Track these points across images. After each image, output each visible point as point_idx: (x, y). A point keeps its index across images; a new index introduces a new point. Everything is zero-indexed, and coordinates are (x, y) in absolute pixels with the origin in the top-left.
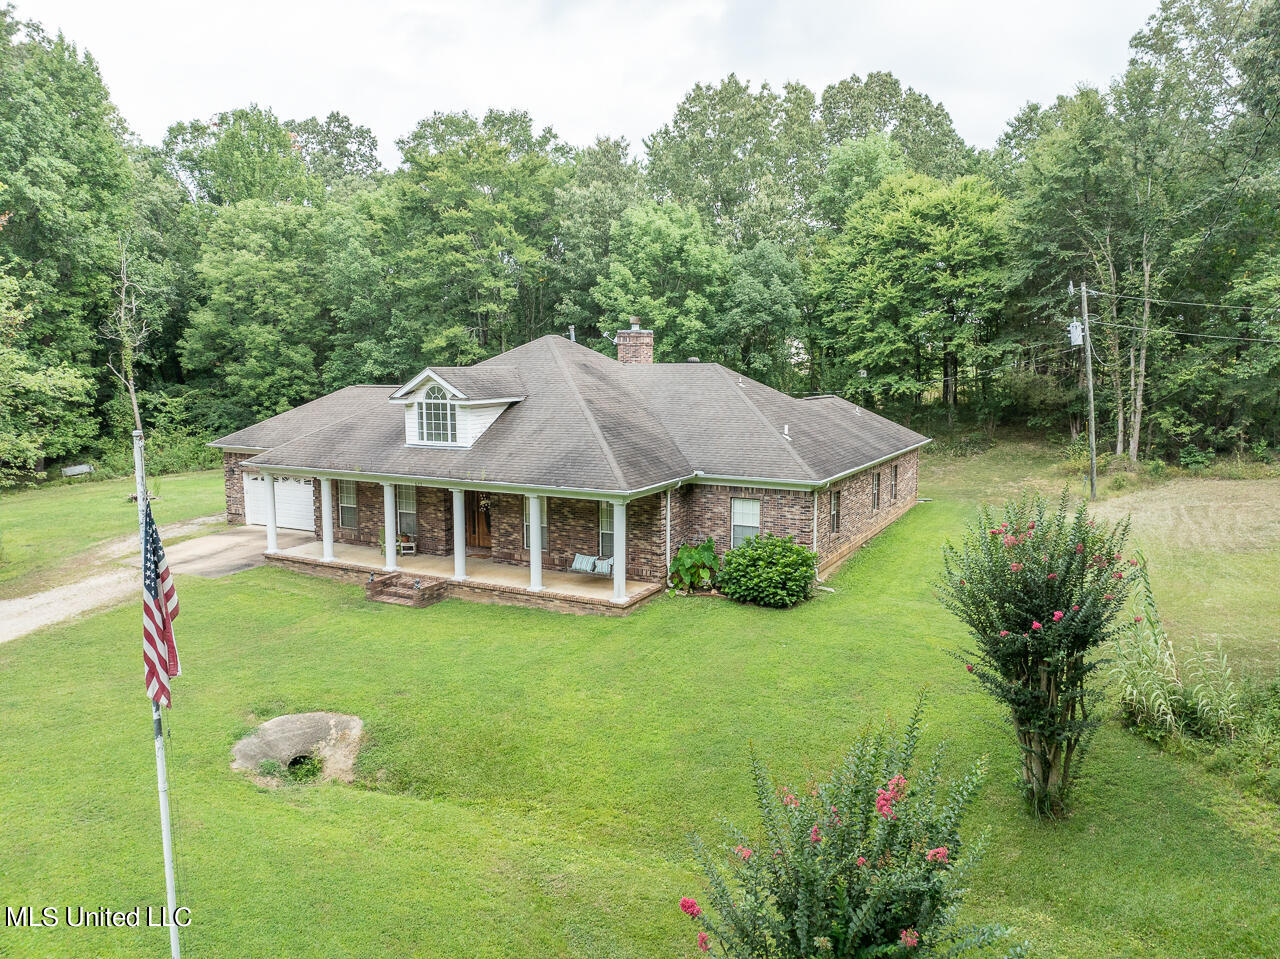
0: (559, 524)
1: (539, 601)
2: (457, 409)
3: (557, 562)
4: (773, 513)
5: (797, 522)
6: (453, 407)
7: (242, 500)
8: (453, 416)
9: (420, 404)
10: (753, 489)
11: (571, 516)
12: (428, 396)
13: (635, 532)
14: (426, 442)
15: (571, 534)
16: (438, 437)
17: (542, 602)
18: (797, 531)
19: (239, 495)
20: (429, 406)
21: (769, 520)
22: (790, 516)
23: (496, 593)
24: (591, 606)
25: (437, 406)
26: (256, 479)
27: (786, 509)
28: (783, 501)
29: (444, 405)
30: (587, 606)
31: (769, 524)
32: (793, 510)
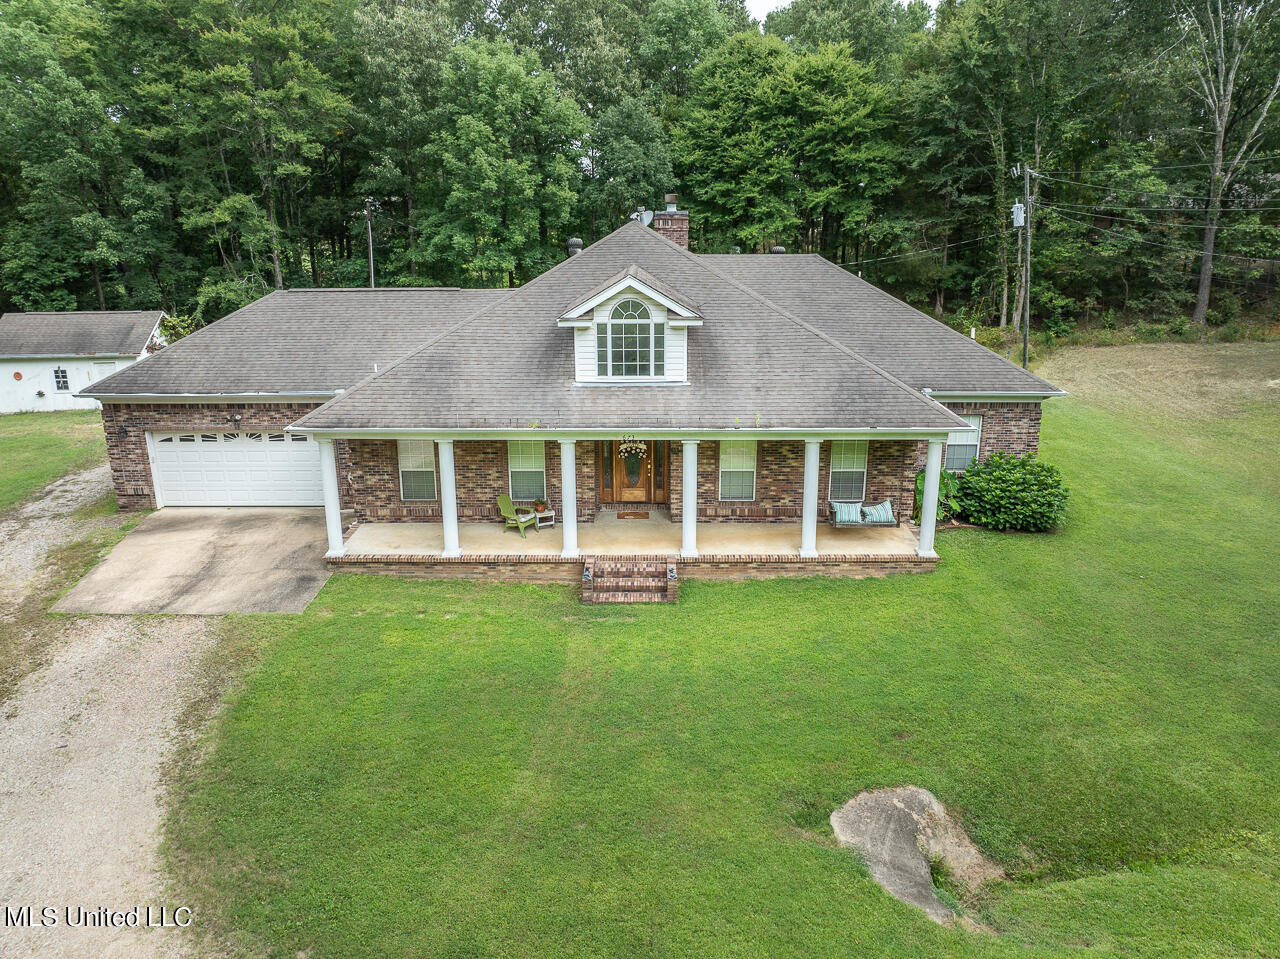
0: (773, 467)
2: (667, 331)
3: (770, 512)
4: (997, 428)
5: (1024, 436)
6: (660, 328)
7: (147, 476)
8: (660, 342)
9: (602, 328)
10: (976, 404)
11: (791, 456)
12: (616, 314)
14: (610, 378)
15: (791, 477)
16: (631, 371)
18: (1023, 446)
19: (140, 467)
20: (616, 329)
21: (992, 436)
22: (1017, 431)
23: (754, 565)
25: (630, 329)
26: (170, 440)
27: (1013, 423)
28: (1010, 415)
29: (645, 328)
31: (992, 441)
32: (1020, 423)
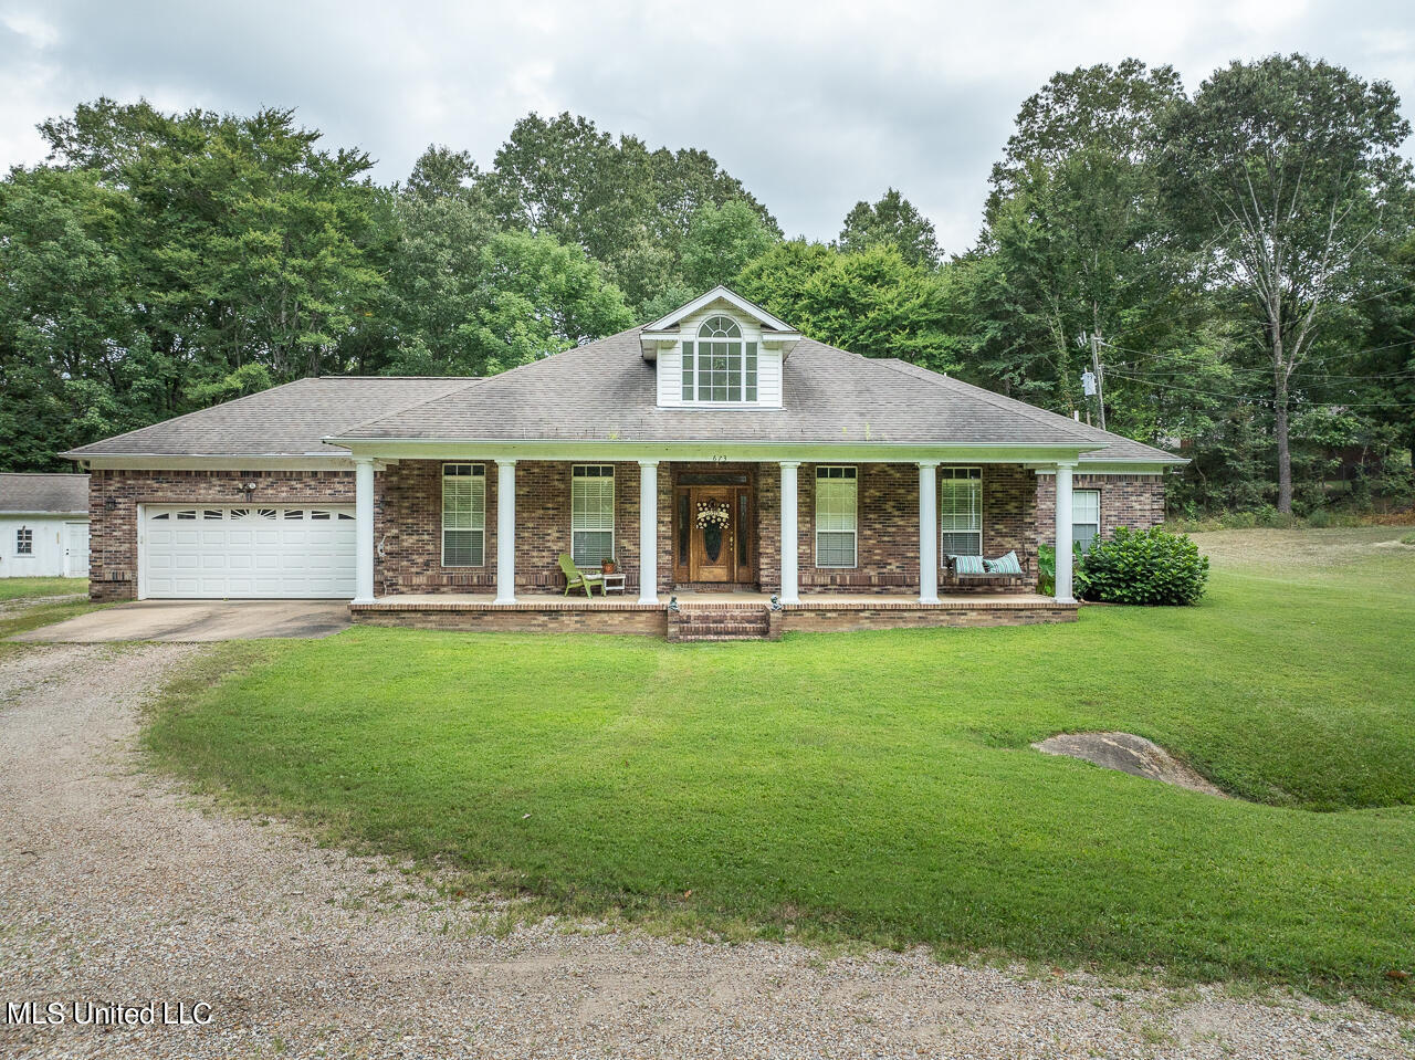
0: (877, 526)
1: (942, 618)
2: (760, 351)
3: (875, 580)
4: (1117, 504)
5: (1148, 513)
6: (752, 348)
7: (131, 559)
8: (752, 364)
9: (688, 347)
10: (1091, 476)
11: (897, 513)
12: (704, 332)
13: (997, 527)
14: (696, 402)
15: (898, 539)
16: (720, 395)
17: (948, 618)
18: (1147, 524)
19: (125, 547)
20: (704, 347)
21: (1113, 513)
22: (1139, 507)
24: (1028, 613)
25: (720, 348)
26: (166, 517)
27: (1134, 498)
28: (1129, 489)
29: (736, 348)
30: (1022, 614)
31: (1113, 519)
32: (1142, 498)
